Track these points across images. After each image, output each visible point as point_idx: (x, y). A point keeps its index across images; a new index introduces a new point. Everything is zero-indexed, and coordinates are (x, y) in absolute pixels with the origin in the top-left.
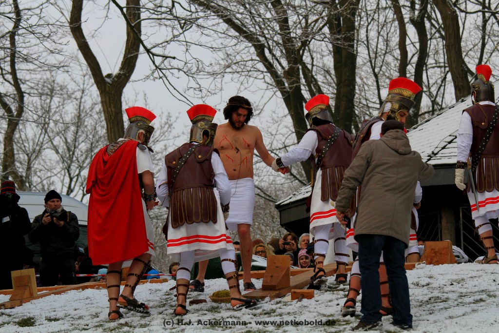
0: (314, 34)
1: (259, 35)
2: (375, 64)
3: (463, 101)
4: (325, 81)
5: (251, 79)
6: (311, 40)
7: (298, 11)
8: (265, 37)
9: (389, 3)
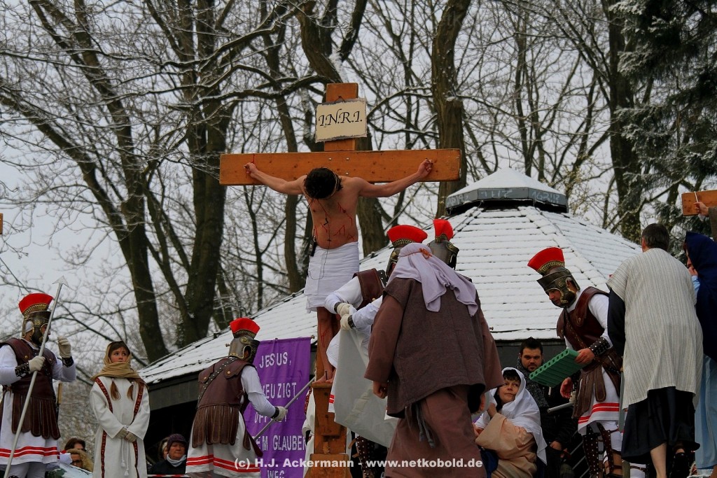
0: (167, 152)
1: (89, 150)
2: (252, 198)
3: (373, 256)
4: (180, 220)
5: (75, 213)
6: (162, 160)
7: (146, 119)
8: (96, 153)
9: (276, 113)
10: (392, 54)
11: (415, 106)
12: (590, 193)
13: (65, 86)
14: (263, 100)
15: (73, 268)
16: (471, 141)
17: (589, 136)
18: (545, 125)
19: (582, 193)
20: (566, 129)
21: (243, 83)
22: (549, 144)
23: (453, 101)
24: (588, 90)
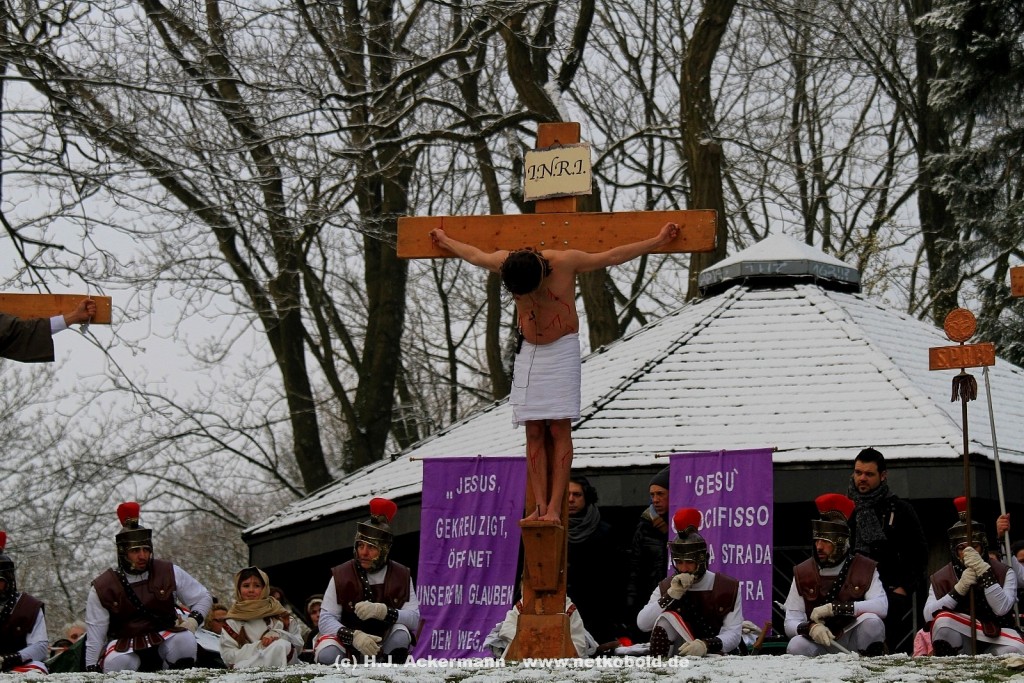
0: (329, 213)
1: (226, 211)
2: (442, 273)
3: (602, 351)
4: (347, 302)
5: (209, 293)
6: (323, 225)
7: (302, 169)
8: (236, 214)
9: (474, 161)
10: (627, 82)
11: (658, 151)
12: (892, 265)
13: (194, 126)
14: (456, 144)
15: (206, 367)
16: (733, 196)
17: (890, 190)
18: (832, 176)
19: (880, 266)
20: (859, 180)
21: (430, 121)
22: (837, 201)
23: (709, 144)
24: (889, 129)
